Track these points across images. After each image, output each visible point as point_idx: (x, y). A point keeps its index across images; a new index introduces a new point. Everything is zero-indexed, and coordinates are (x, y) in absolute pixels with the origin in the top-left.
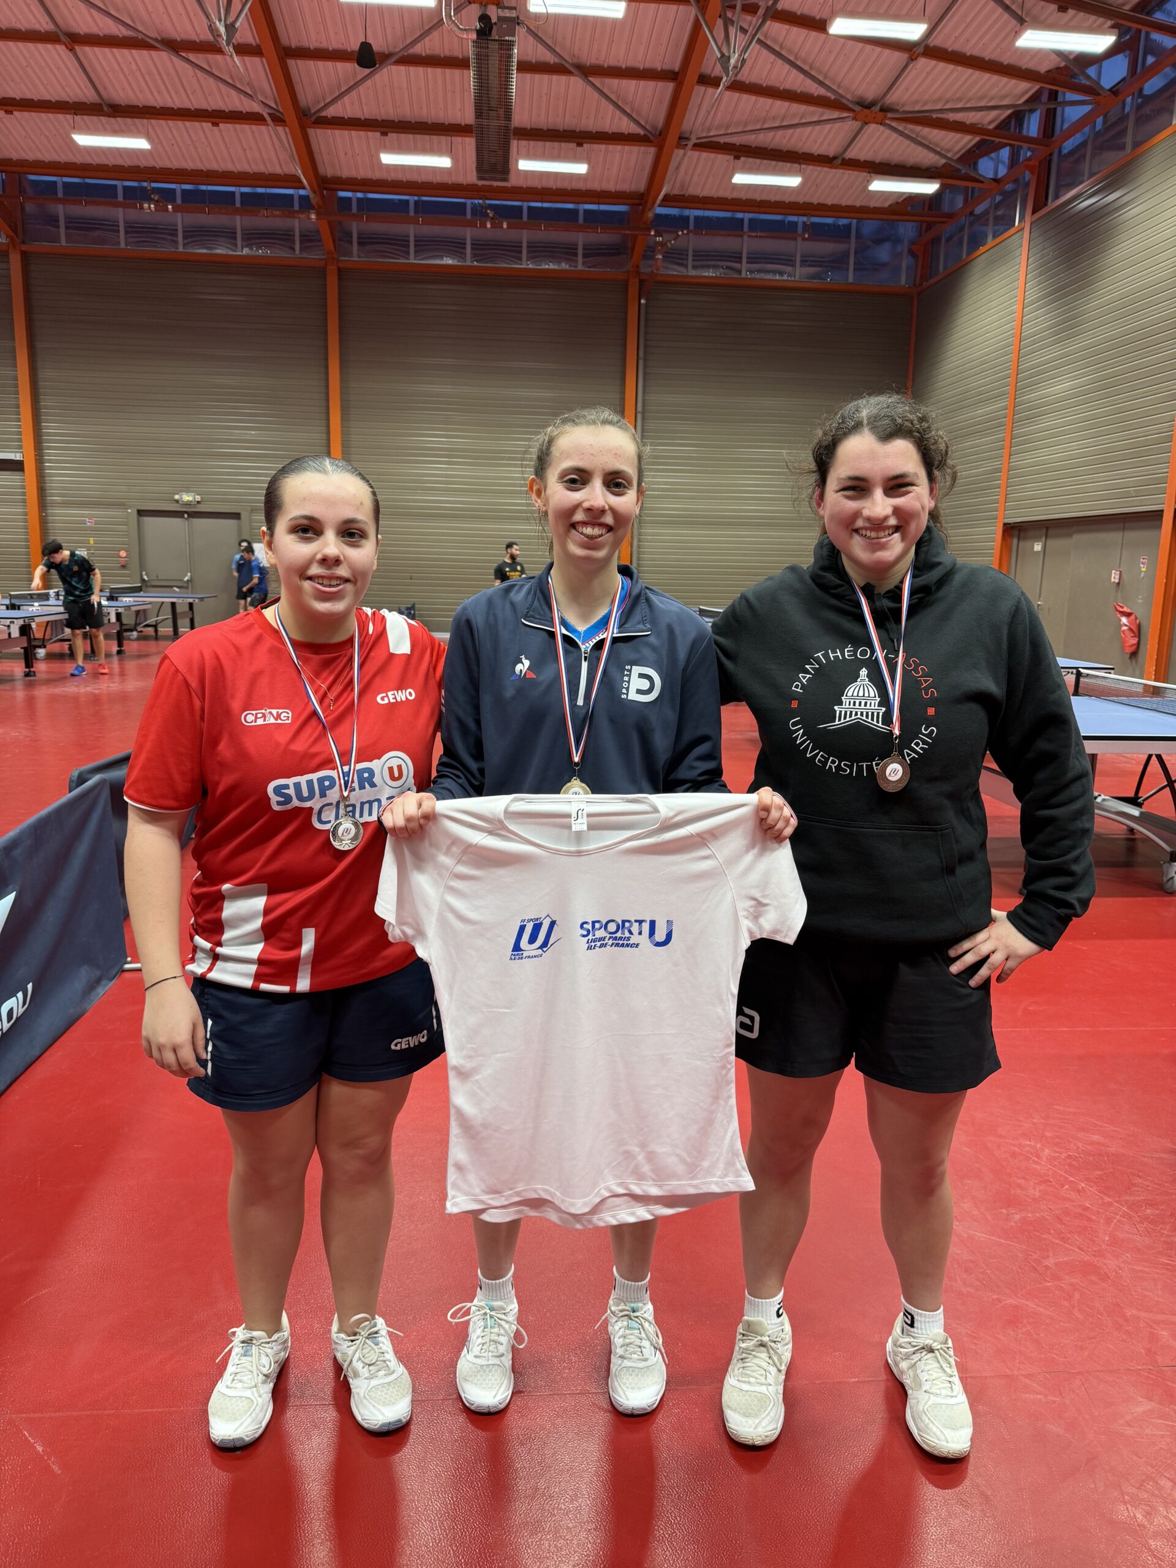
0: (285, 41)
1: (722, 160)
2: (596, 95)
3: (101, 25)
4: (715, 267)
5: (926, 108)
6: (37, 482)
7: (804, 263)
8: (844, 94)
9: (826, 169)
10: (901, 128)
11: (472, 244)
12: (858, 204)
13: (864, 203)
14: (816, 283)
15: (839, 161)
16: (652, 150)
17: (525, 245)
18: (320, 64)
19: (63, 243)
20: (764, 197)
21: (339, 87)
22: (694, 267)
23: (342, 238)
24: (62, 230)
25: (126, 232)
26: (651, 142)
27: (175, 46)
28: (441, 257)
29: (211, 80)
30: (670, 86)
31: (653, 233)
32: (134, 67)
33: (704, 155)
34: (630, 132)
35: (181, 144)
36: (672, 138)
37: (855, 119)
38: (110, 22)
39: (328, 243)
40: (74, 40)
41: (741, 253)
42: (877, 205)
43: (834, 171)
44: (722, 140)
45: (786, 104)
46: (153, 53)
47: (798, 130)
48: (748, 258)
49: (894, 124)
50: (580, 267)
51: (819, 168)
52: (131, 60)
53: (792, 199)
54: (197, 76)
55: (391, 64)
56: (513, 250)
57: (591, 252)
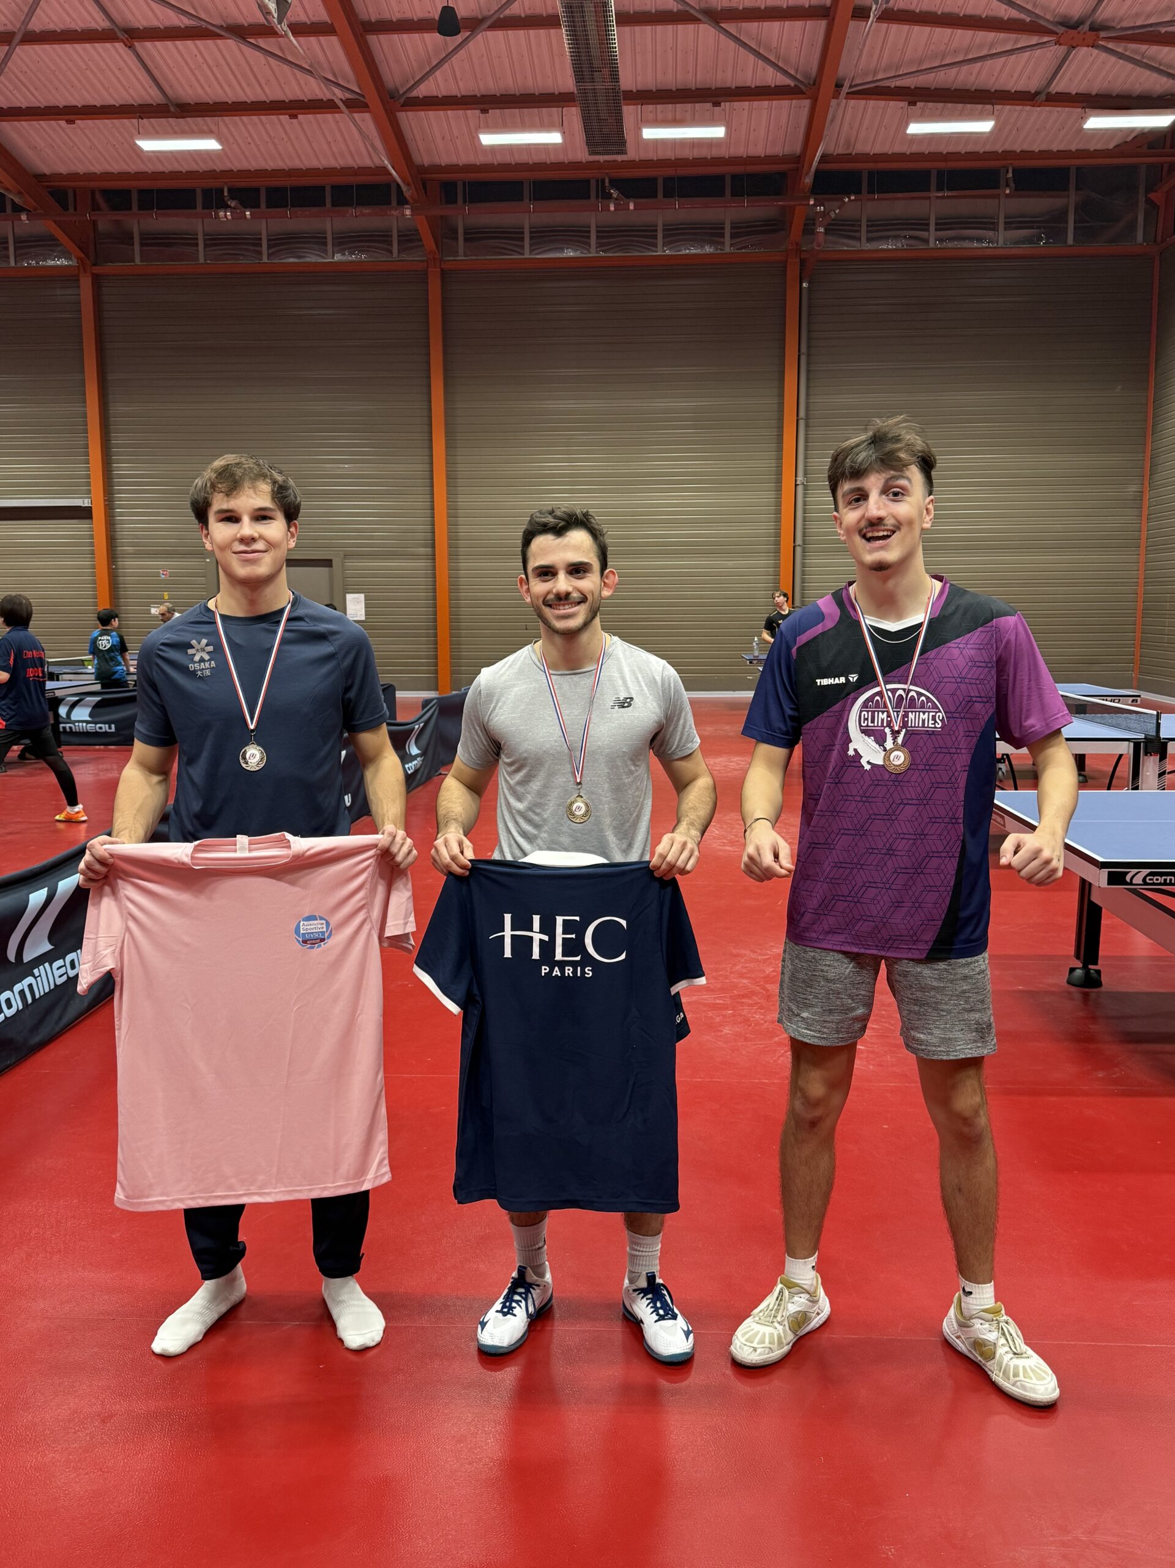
0: (363, 16)
1: (895, 106)
2: (732, 44)
3: (161, 17)
4: (896, 237)
5: (1151, 21)
6: (106, 531)
7: (1008, 225)
8: (1041, 14)
9: (1028, 108)
10: (1120, 50)
11: (598, 232)
12: (1073, 148)
13: (1081, 147)
14: (1025, 249)
15: (1043, 97)
16: (807, 103)
17: (660, 228)
18: (405, 36)
19: (138, 261)
20: (951, 149)
21: (429, 62)
22: (869, 240)
23: (445, 232)
24: (137, 247)
25: (206, 246)
26: (802, 93)
27: (241, 32)
28: (562, 250)
29: (286, 67)
30: (823, 24)
31: (812, 202)
32: (201, 60)
33: (872, 103)
34: (778, 84)
35: (259, 142)
36: (827, 86)
37: (1058, 43)
38: (171, 13)
39: (428, 241)
40: (132, 36)
41: (928, 219)
42: (1099, 147)
43: (1039, 109)
44: (893, 84)
45: (970, 33)
46: (219, 42)
47: (989, 63)
48: (936, 224)
49: (1110, 45)
50: (728, 249)
51: (1019, 108)
52: (195, 52)
53: (988, 148)
54: (270, 65)
55: (485, 30)
56: (646, 234)
57: (741, 230)
